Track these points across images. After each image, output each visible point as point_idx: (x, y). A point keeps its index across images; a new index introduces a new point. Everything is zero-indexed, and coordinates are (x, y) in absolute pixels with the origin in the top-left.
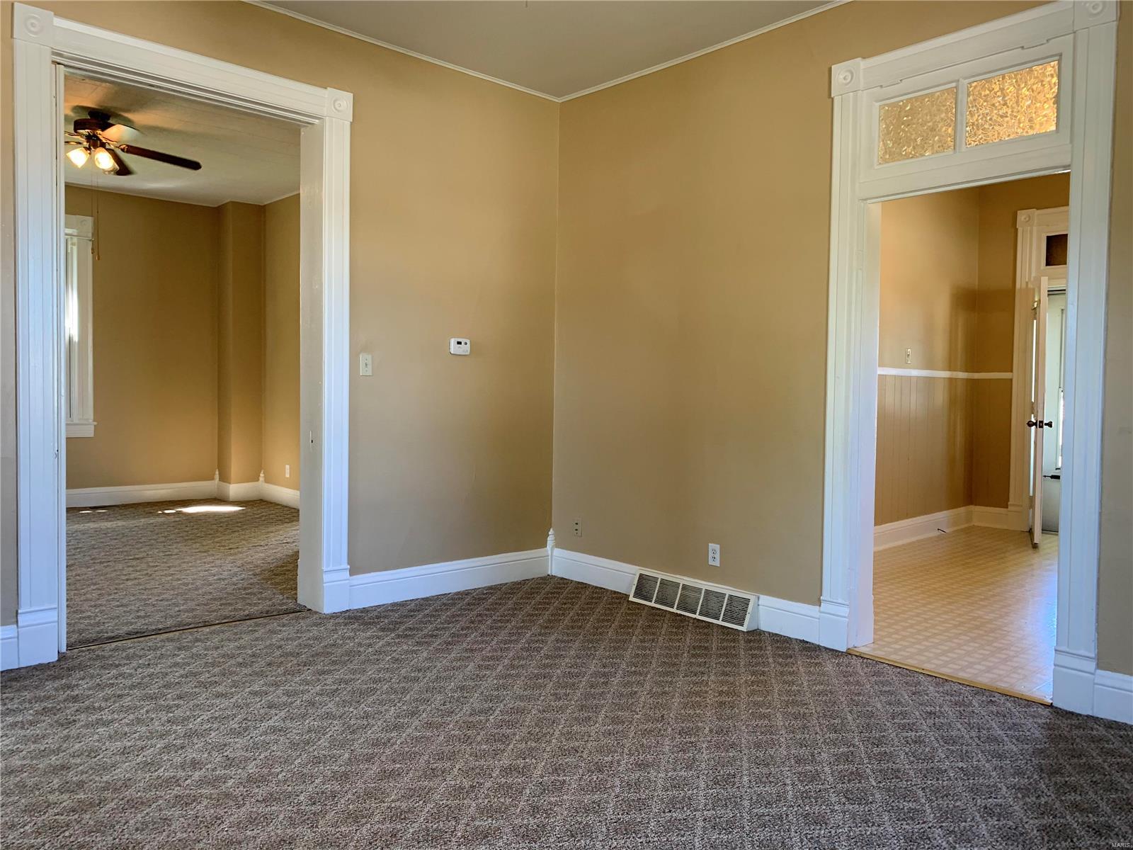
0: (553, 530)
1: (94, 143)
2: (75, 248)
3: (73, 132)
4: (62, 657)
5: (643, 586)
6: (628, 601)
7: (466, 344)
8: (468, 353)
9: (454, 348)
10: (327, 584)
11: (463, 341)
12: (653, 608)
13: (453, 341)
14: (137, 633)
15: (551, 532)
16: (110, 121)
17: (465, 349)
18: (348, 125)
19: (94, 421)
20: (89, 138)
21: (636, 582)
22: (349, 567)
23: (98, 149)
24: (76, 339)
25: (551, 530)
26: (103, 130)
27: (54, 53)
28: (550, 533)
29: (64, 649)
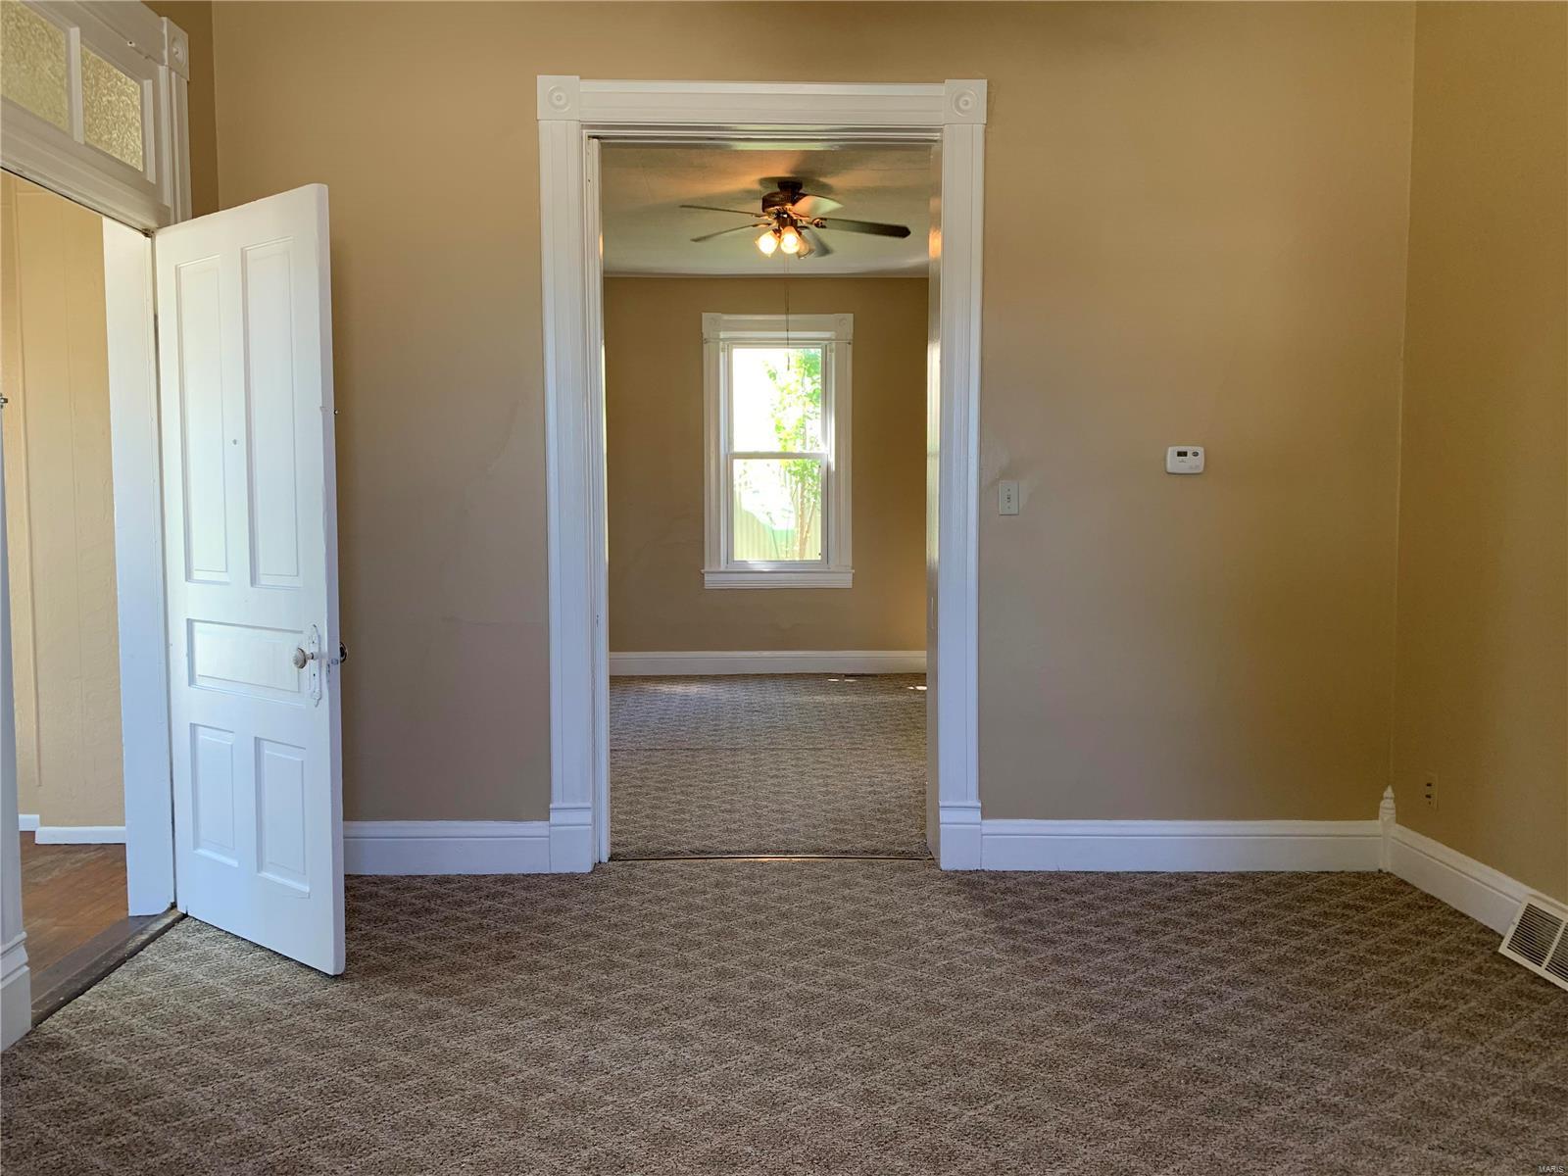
0: (1394, 790)
1: (785, 222)
2: (833, 354)
3: (761, 212)
4: (598, 866)
5: (1533, 929)
6: (1496, 953)
7: (1196, 454)
8: (1201, 470)
9: (1173, 463)
10: (944, 826)
11: (1190, 450)
12: (1537, 978)
13: (1172, 451)
14: (702, 851)
15: (1389, 792)
16: (801, 191)
17: (1193, 464)
18: (979, 129)
19: (853, 568)
20: (778, 216)
21: (1517, 921)
22: (980, 805)
23: (786, 228)
24: (833, 468)
25: (1389, 789)
26: (794, 203)
27: (583, 127)
28: (1385, 794)
29: (605, 859)
